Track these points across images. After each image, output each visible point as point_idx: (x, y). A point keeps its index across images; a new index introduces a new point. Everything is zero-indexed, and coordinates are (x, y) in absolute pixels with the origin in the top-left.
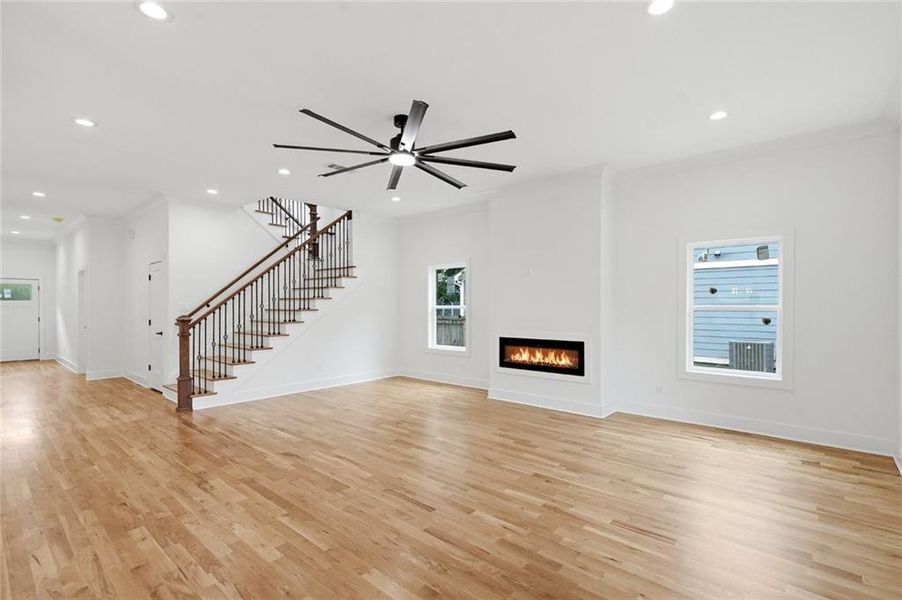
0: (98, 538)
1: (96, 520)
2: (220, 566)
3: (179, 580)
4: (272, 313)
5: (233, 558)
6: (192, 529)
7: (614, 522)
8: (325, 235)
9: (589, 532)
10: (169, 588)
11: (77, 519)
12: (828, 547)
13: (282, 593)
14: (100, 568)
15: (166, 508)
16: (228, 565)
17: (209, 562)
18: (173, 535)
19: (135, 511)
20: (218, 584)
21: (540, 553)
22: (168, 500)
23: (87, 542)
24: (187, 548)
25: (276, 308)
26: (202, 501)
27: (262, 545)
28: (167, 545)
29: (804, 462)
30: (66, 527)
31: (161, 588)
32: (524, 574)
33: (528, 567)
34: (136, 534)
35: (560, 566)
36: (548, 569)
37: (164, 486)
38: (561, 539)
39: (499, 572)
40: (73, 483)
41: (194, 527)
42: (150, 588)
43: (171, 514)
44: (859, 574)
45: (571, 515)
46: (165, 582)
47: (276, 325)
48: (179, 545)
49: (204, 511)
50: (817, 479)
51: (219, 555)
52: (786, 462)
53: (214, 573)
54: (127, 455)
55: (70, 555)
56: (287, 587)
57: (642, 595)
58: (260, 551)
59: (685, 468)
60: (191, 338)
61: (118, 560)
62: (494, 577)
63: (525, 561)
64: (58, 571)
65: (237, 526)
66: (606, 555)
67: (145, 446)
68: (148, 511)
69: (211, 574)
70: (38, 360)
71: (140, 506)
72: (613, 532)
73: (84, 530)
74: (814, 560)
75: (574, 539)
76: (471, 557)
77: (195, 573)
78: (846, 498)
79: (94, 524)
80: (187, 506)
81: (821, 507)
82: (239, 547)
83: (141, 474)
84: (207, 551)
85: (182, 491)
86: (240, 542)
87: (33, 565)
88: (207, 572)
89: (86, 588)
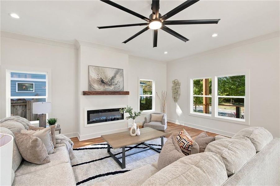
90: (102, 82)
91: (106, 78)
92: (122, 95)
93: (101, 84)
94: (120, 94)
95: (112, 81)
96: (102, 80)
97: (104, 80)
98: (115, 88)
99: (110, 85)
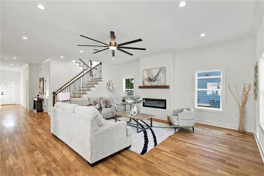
0: (25, 154)
1: (26, 149)
2: (58, 162)
3: (46, 166)
4: (79, 91)
5: (61, 160)
6: (51, 152)
7: (171, 151)
8: (94, 69)
9: (163, 154)
10: (43, 168)
11: (20, 148)
12: (230, 158)
13: (74, 170)
14: (25, 162)
15: (45, 146)
16: (60, 162)
17: (55, 161)
18: (46, 153)
19: (36, 146)
20: (57, 167)
21: (148, 159)
22: (46, 144)
23: (22, 155)
24: (49, 157)
25: (80, 90)
26: (55, 144)
27: (70, 156)
28: (44, 156)
29: (227, 134)
30: (17, 150)
31: (41, 168)
32: (143, 165)
33: (144, 163)
34: (36, 152)
35: (153, 163)
36: (149, 164)
37: (46, 140)
38: (154, 155)
39: (135, 165)
40: (21, 138)
41: (52, 151)
42: (37, 168)
43: (46, 147)
44: (238, 166)
45: (158, 149)
46: (42, 166)
47: (80, 95)
48: (47, 156)
49: (55, 147)
50: (231, 139)
51: (58, 159)
52: (222, 134)
53: (56, 164)
54: (36, 131)
55: (17, 158)
56: (75, 168)
57: (175, 171)
58: (69, 158)
59: (193, 136)
60: (56, 98)
61: (30, 160)
62: (134, 166)
63: (143, 162)
64: (13, 163)
65: (64, 151)
66: (166, 160)
67: (41, 128)
68: (40, 146)
69: (55, 164)
70: (16, 104)
71: (38, 145)
72: (170, 154)
73: (22, 152)
74: (226, 162)
75: (158, 155)
76: (128, 160)
77: (51, 164)
78: (238, 144)
79: (25, 149)
80: (51, 145)
81: (231, 147)
82: (64, 157)
83: (39, 136)
84: (55, 158)
85: (50, 141)
86: (64, 155)
87: (7, 161)
88: (54, 164)
89: (20, 167)
90: (150, 80)
91: (152, 76)
92: (161, 88)
93: (149, 81)
94: (160, 88)
95: (156, 78)
96: (150, 78)
97: (151, 78)
98: (157, 83)
99: (154, 81)
